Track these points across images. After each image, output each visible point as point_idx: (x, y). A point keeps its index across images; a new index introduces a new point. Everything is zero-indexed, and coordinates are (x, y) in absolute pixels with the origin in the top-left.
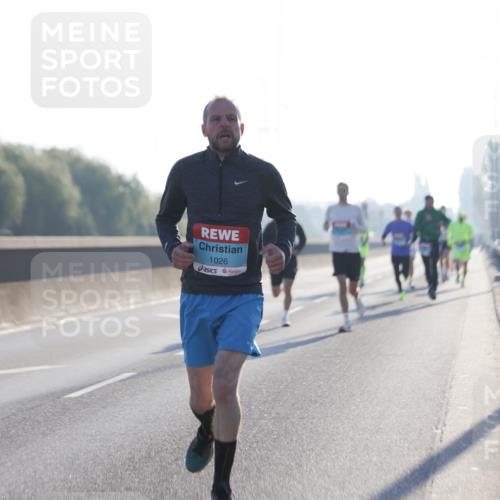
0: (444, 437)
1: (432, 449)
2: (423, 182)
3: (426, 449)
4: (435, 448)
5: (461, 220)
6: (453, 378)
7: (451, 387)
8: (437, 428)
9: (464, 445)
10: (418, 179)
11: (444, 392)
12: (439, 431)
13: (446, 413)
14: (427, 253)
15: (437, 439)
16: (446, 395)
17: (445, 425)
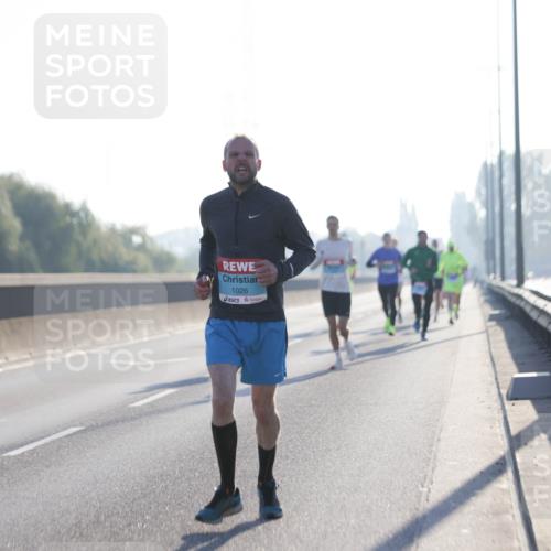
0: (431, 495)
1: (417, 509)
2: (409, 210)
3: (411, 510)
4: (421, 509)
5: (451, 249)
6: (441, 430)
7: (439, 440)
8: (423, 486)
9: (453, 504)
10: (403, 206)
11: (431, 446)
12: (425, 490)
13: (433, 470)
14: (422, 293)
15: (423, 499)
16: (434, 448)
17: (432, 483)
